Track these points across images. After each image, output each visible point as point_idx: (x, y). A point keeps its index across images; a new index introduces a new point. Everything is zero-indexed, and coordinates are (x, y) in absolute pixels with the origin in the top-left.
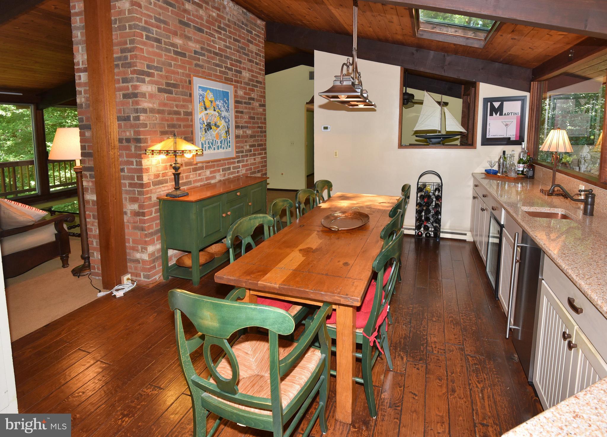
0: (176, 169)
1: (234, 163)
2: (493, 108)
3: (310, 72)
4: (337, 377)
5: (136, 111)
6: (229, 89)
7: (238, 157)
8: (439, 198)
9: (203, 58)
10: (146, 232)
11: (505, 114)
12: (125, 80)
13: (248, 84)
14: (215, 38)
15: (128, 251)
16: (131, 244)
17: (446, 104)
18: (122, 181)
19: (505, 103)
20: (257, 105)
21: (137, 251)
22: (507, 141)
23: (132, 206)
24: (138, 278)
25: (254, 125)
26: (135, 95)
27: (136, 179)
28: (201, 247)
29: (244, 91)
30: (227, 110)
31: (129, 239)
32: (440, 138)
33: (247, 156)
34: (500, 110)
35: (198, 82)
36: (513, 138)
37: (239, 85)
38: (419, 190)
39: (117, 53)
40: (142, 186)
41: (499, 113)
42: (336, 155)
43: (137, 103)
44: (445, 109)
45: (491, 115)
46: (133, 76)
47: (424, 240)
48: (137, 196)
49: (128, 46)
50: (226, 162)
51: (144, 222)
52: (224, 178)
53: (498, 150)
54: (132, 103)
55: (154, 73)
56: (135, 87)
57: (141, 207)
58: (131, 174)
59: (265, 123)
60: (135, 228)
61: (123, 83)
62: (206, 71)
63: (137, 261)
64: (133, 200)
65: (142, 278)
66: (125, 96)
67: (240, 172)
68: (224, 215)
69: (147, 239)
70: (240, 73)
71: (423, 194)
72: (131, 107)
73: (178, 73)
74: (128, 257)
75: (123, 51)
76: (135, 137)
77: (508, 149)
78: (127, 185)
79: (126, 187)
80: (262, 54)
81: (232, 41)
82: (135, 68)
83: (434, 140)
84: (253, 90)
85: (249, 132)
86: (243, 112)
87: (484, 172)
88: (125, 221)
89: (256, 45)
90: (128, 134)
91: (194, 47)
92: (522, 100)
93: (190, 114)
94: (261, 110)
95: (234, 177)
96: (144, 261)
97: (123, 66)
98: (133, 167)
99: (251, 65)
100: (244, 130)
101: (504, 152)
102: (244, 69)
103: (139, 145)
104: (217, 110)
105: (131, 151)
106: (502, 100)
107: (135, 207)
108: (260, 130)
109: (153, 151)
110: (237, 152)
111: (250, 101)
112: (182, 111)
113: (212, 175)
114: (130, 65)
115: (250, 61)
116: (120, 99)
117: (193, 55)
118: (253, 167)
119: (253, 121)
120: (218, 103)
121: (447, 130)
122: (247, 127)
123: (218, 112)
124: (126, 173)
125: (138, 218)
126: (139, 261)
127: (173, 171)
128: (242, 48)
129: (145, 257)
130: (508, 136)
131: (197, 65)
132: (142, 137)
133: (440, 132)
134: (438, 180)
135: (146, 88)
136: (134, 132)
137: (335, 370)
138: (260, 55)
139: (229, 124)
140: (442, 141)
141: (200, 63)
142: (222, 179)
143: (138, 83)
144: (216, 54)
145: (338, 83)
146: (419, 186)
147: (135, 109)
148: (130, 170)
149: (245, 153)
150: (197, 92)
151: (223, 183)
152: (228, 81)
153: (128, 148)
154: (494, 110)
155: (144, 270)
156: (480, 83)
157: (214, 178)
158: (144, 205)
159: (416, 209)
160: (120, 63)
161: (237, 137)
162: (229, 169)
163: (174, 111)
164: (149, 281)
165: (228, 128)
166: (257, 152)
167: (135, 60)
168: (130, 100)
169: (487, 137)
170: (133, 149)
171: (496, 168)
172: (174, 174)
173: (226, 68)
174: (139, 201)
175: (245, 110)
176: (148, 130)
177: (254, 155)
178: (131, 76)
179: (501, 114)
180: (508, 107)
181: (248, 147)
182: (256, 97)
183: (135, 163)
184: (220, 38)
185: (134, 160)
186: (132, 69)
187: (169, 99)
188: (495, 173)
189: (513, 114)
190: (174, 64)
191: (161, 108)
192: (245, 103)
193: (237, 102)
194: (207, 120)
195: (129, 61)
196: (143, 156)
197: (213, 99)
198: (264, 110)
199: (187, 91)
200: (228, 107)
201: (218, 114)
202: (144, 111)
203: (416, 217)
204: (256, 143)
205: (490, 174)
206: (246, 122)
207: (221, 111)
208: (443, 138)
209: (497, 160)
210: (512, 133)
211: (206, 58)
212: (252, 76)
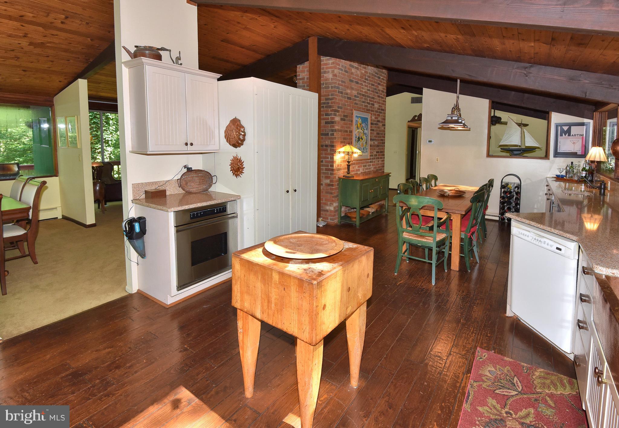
0: (349, 162)
1: (368, 162)
3: (412, 98)
4: (452, 254)
5: (332, 131)
6: (368, 116)
7: (370, 159)
8: (518, 193)
9: (358, 99)
10: (333, 195)
11: (573, 135)
12: (327, 115)
13: (377, 112)
14: (363, 86)
15: (321, 205)
16: (324, 201)
17: (526, 125)
18: (321, 167)
19: (573, 128)
20: (381, 125)
21: (327, 205)
22: (574, 155)
23: (326, 180)
24: (327, 220)
25: (379, 138)
26: (333, 122)
27: (329, 166)
28: (362, 206)
29: (375, 116)
30: (367, 129)
31: (323, 199)
32: (520, 151)
33: (374, 158)
34: (568, 132)
35: (355, 113)
36: (579, 153)
37: (373, 113)
38: (503, 187)
39: (323, 100)
40: (333, 170)
41: (567, 134)
42: (437, 161)
43: (333, 127)
44: (525, 129)
45: (561, 135)
46: (331, 112)
47: (506, 224)
48: (329, 175)
49: (330, 97)
50: (365, 161)
51: (332, 189)
52: (363, 171)
53: (567, 161)
54: (330, 126)
55: (339, 110)
56: (333, 118)
57: (331, 181)
58: (327, 164)
59: (384, 137)
60: (327, 193)
61: (325, 116)
62: (359, 106)
63: (327, 211)
64: (327, 178)
65: (329, 220)
66: (326, 123)
67: (371, 169)
68: (370, 191)
69: (333, 199)
70: (373, 105)
71: (506, 190)
72: (330, 128)
73: (348, 109)
74: (321, 208)
75: (326, 99)
76: (330, 144)
77: (575, 161)
78: (324, 169)
79: (323, 170)
80: (385, 91)
81: (371, 86)
82: (333, 108)
83: (516, 152)
84: (379, 115)
85: (376, 143)
86: (374, 130)
87: (555, 176)
88: (321, 188)
89: (383, 85)
90: (327, 142)
91: (354, 93)
92: (587, 125)
93: (351, 132)
94: (383, 128)
95: (368, 171)
96: (331, 211)
97: (326, 107)
98: (328, 160)
99: (379, 99)
100: (374, 141)
101: (572, 163)
102: (376, 102)
103: (333, 148)
104: (362, 129)
105: (328, 151)
106: (570, 125)
107: (328, 181)
108: (382, 141)
109: (339, 152)
110: (370, 156)
111: (377, 123)
112: (348, 130)
113: (358, 169)
114: (330, 107)
115: (379, 96)
116: (323, 124)
117: (354, 98)
118: (377, 166)
119: (379, 135)
120: (363, 125)
121: (526, 145)
122: (375, 140)
123: (363, 130)
124: (324, 163)
125: (329, 187)
126: (328, 211)
127: (347, 163)
128: (376, 89)
129: (332, 208)
130: (575, 151)
131: (355, 104)
132: (334, 144)
133: (520, 146)
134: (518, 181)
135: (337, 119)
136: (331, 141)
137: (451, 251)
138: (384, 91)
139: (367, 138)
140: (521, 153)
141: (357, 102)
142: (363, 172)
143: (334, 116)
144: (363, 95)
145: (450, 118)
146: (503, 184)
147: (332, 129)
148: (326, 162)
149: (374, 156)
150: (355, 119)
151: (364, 174)
152: (368, 111)
153: (326, 150)
154: (563, 132)
155: (330, 215)
156: (552, 112)
157: (359, 170)
158: (333, 180)
159: (500, 200)
160: (325, 105)
161: (371, 146)
162: (366, 166)
163: (346, 130)
164: (333, 222)
165: (367, 140)
166: (379, 157)
167: (333, 104)
168: (329, 125)
169: (559, 151)
170: (329, 151)
171: (564, 173)
172: (347, 165)
173: (367, 103)
174: (330, 178)
175: (375, 129)
176: (336, 141)
177: (378, 158)
178: (330, 112)
179: (569, 135)
180: (574, 130)
181: (375, 153)
182: (380, 120)
183: (329, 158)
184: (365, 86)
185: (329, 156)
186: (331, 109)
187: (344, 124)
188: (562, 177)
189: (579, 135)
190: (347, 104)
191: (341, 129)
192: (375, 124)
193: (372, 124)
194: (358, 135)
195: (330, 105)
196: (334, 154)
197: (361, 123)
198: (385, 128)
199: (350, 118)
200: (367, 127)
201: (362, 132)
202: (336, 130)
203: (500, 206)
204: (379, 151)
205: (559, 178)
206: (375, 136)
207: (364, 130)
208: (523, 151)
209: (565, 168)
210: (578, 149)
211: (359, 99)
212: (380, 106)
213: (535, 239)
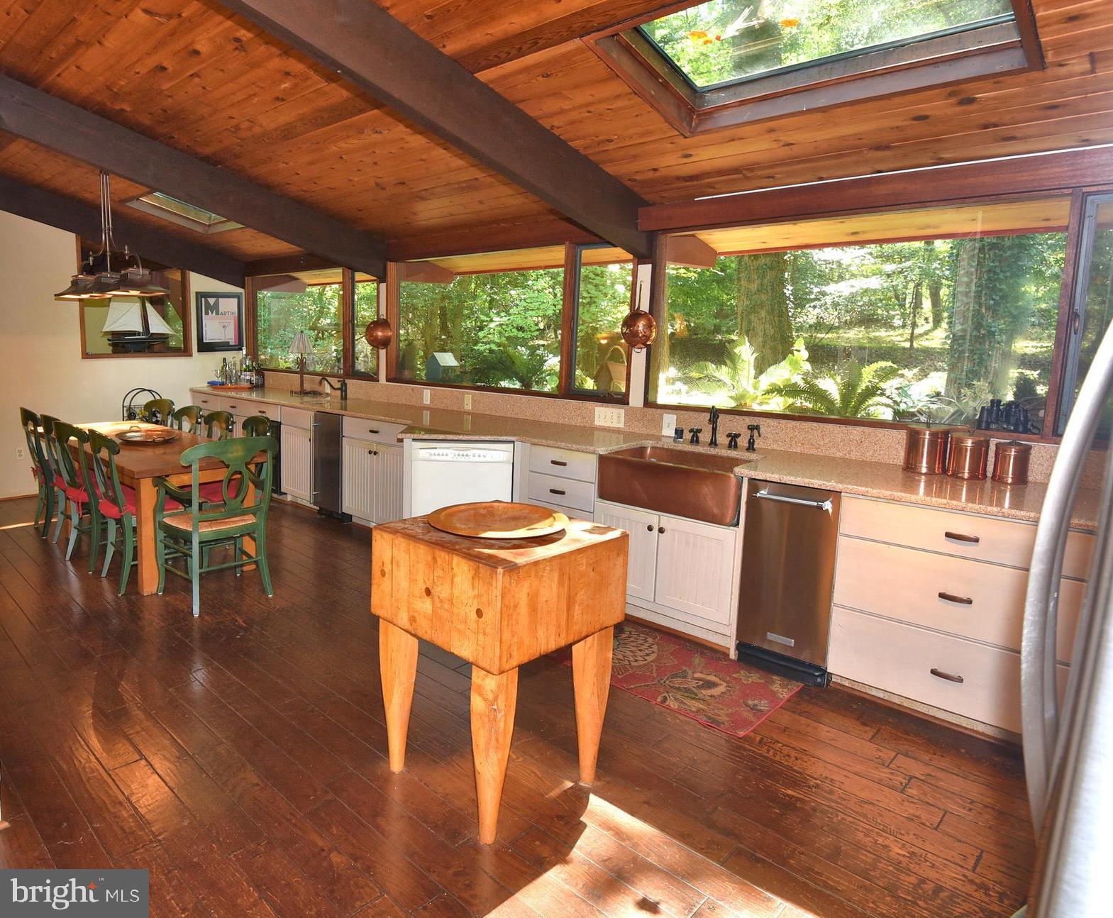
2: (208, 306)
11: (222, 314)
19: (220, 300)
22: (226, 346)
32: (143, 342)
34: (215, 308)
36: (232, 342)
41: (214, 312)
45: (207, 313)
53: (217, 357)
77: (229, 355)
87: (207, 385)
92: (238, 296)
101: (224, 359)
106: (218, 296)
121: (151, 332)
130: (226, 340)
133: (141, 334)
154: (209, 308)
156: (191, 273)
169: (204, 341)
171: (219, 379)
179: (217, 313)
180: (224, 305)
188: (219, 384)
189: (229, 313)
205: (214, 387)
208: (147, 343)
210: (230, 336)
213: (459, 455)
